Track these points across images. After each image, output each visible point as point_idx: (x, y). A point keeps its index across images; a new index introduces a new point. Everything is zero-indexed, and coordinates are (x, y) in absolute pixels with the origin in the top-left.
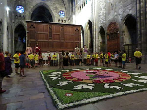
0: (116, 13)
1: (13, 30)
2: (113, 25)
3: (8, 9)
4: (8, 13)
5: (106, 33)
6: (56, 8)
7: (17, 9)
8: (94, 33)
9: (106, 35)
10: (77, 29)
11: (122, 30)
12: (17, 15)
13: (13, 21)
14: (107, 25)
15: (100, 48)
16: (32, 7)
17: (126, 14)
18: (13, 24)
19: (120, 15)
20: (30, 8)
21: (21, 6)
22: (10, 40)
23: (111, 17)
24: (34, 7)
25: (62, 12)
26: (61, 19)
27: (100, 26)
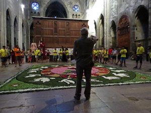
0: (127, 5)
1: (29, 27)
2: (124, 18)
3: (23, 6)
4: (23, 10)
5: (117, 28)
6: (71, 3)
7: (33, 6)
8: (105, 28)
9: (117, 30)
10: (84, 24)
11: (133, 24)
12: (32, 12)
13: (29, 18)
14: (119, 19)
15: (111, 44)
16: (46, 3)
17: (138, 5)
18: (29, 21)
19: (131, 6)
20: (44, 4)
21: (36, 3)
22: (25, 36)
23: (122, 10)
24: (48, 3)
25: (76, 7)
26: (75, 14)
27: (111, 20)
